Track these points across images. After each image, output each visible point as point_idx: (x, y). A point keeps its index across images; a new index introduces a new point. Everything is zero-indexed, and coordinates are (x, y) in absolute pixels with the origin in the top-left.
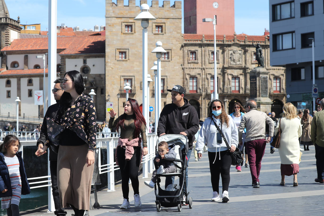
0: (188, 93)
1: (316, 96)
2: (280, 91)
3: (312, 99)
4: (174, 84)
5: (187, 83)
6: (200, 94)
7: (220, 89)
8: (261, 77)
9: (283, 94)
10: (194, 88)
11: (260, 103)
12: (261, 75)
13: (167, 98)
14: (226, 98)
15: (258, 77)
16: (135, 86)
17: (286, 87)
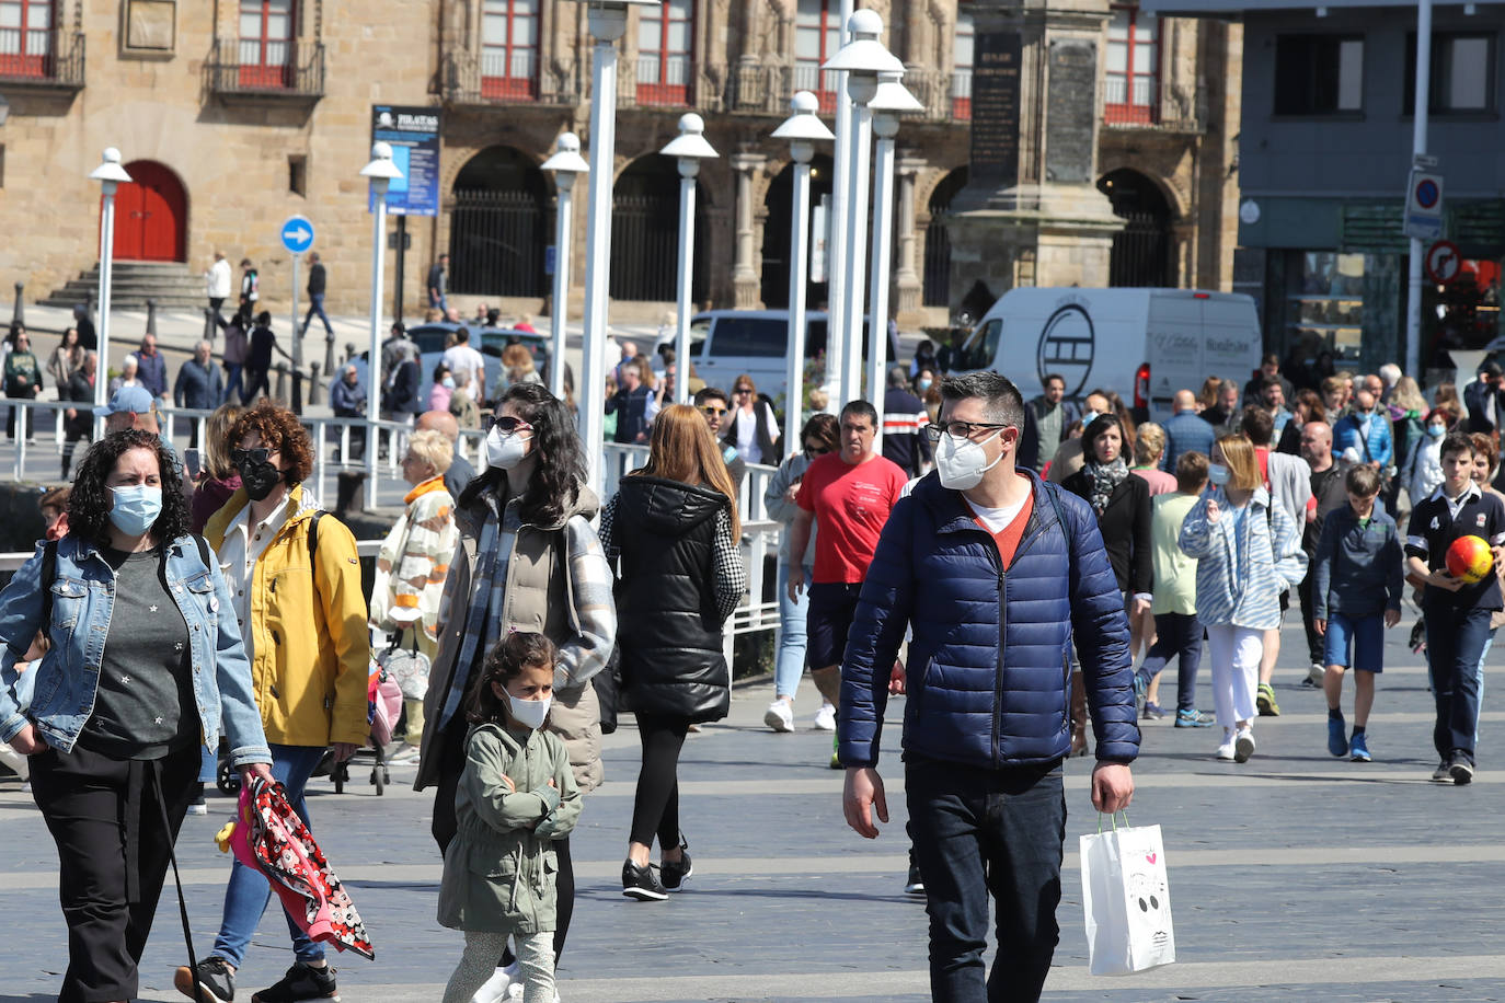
0: (470, 94)
1: (1428, 231)
2: (1154, 112)
3: (1404, 242)
4: (371, 26)
5: (467, 26)
6: (561, 106)
7: (711, 74)
8: (1052, 43)
9: (1176, 136)
10: (514, 61)
11: (1035, 221)
12: (1050, 34)
13: (316, 128)
14: (750, 151)
15: (1031, 43)
16: (83, 30)
17: (1202, 83)
